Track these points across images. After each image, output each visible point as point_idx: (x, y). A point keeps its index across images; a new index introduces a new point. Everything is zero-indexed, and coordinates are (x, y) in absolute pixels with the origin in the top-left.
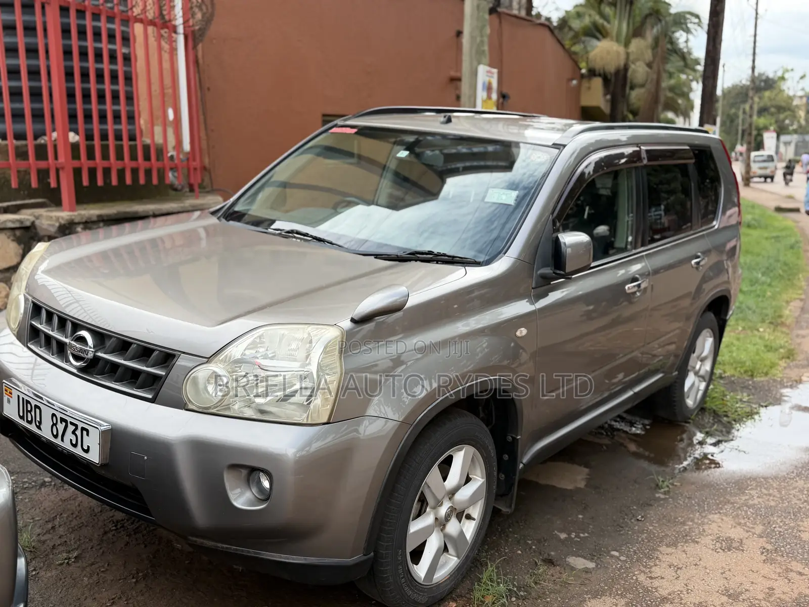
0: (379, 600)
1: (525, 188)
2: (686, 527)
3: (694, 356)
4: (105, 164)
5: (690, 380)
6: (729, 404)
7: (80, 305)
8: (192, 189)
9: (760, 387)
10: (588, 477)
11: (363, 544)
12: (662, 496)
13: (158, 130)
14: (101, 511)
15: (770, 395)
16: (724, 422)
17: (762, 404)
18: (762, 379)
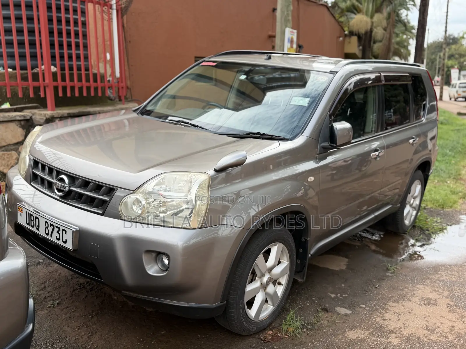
0: (229, 329)
1: (313, 97)
2: (404, 292)
3: (409, 196)
4: (72, 84)
5: (407, 209)
6: (429, 224)
7: (60, 161)
8: (120, 100)
9: (448, 214)
10: (347, 263)
11: (220, 296)
12: (390, 275)
13: (101, 65)
14: (71, 279)
15: (453, 219)
16: (426, 234)
17: (449, 224)
18: (449, 210)
